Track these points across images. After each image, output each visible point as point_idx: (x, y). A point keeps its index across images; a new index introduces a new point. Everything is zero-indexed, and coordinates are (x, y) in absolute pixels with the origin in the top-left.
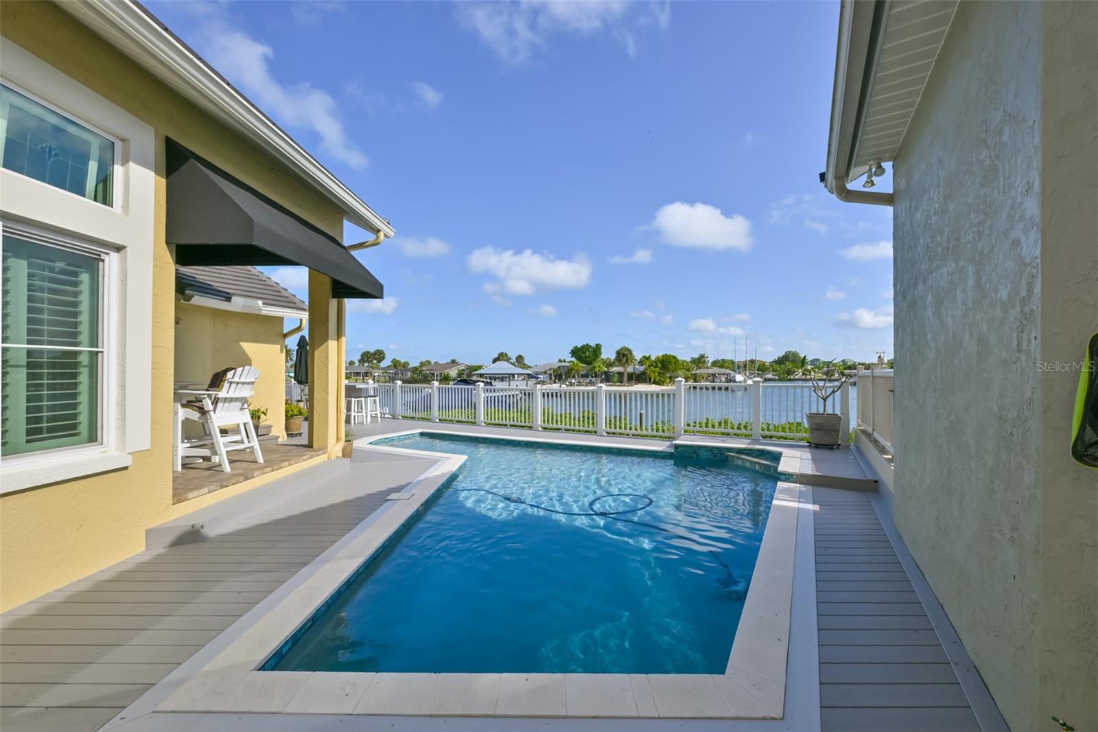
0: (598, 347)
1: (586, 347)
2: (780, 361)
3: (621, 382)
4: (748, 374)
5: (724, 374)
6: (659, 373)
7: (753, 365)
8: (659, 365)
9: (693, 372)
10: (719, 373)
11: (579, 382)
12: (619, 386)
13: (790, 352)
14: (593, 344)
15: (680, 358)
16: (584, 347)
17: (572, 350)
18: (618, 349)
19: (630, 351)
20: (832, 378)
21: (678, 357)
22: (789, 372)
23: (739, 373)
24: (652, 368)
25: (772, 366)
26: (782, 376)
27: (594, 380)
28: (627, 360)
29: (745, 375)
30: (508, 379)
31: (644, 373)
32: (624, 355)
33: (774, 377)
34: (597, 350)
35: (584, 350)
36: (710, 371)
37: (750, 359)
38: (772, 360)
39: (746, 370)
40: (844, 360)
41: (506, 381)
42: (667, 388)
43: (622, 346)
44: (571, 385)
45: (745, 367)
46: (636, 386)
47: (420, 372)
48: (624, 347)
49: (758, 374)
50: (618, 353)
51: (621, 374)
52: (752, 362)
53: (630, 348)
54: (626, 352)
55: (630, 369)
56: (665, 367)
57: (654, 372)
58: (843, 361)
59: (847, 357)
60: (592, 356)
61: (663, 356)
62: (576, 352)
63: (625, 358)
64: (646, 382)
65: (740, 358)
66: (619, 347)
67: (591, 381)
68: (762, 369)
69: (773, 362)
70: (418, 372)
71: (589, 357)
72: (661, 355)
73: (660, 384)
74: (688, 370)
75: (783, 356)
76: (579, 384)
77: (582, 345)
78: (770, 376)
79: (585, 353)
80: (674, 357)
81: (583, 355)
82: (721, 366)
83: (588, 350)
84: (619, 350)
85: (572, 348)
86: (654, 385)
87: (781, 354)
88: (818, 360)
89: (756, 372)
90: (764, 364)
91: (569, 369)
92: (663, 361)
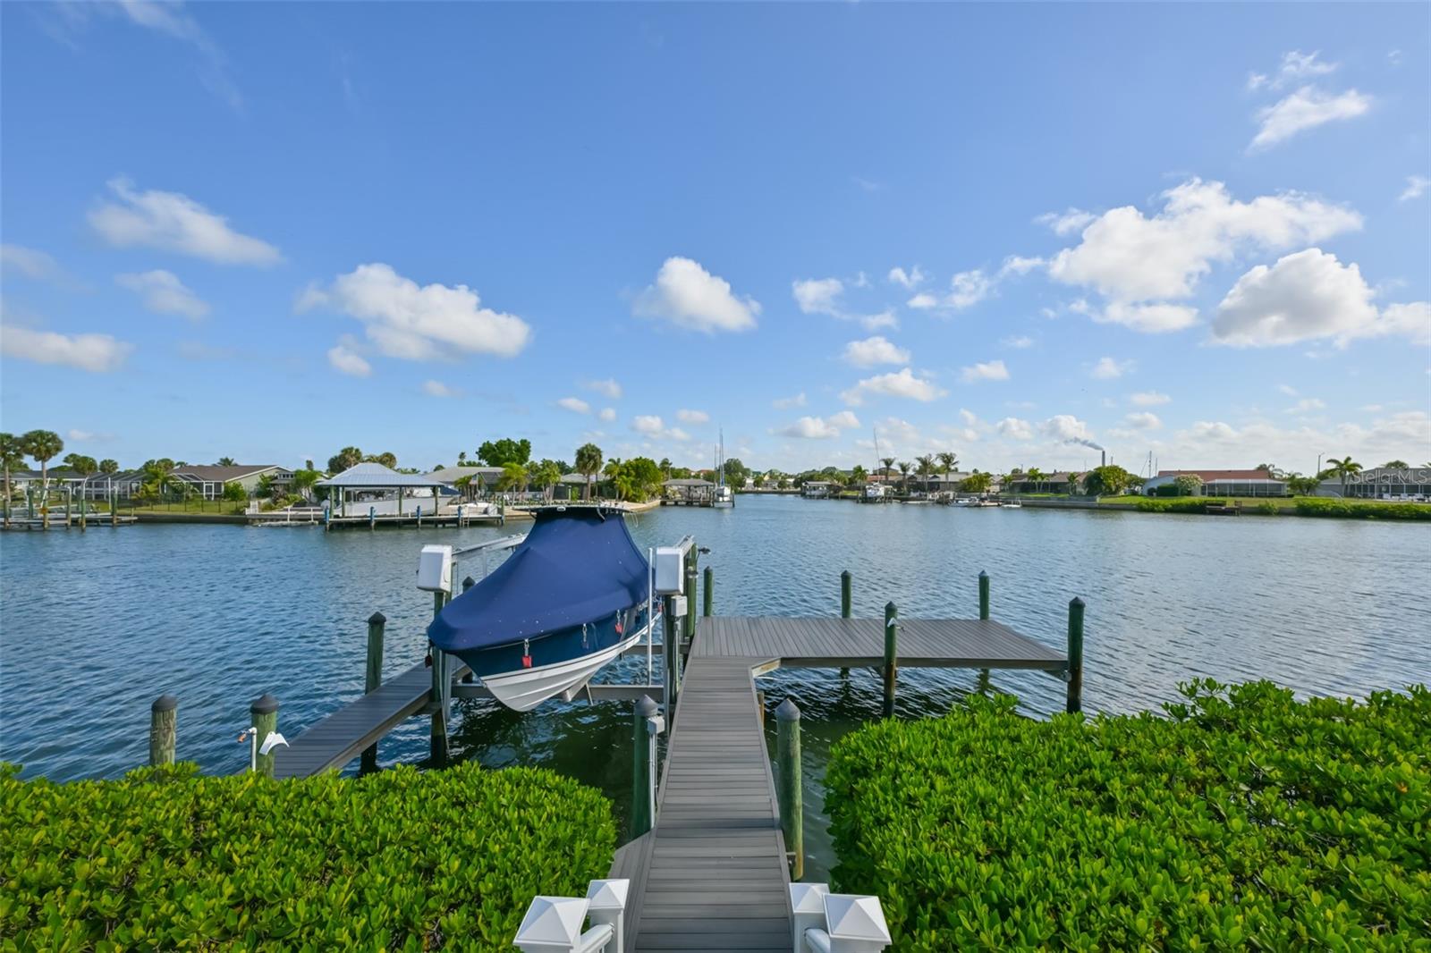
0: (525, 444)
1: (505, 444)
3: (583, 497)
5: (701, 486)
6: (633, 484)
8: (633, 473)
10: (696, 485)
11: (517, 498)
14: (517, 439)
16: (499, 443)
17: (479, 449)
18: (579, 448)
19: (598, 451)
24: (623, 476)
28: (595, 464)
30: (396, 496)
31: (612, 484)
32: (590, 457)
35: (501, 448)
36: (685, 482)
41: (390, 499)
42: (644, 506)
43: (592, 442)
47: (165, 481)
48: (589, 445)
50: (579, 453)
51: (580, 486)
53: (597, 446)
54: (592, 453)
55: (596, 478)
56: (640, 476)
57: (625, 482)
61: (637, 460)
62: (487, 452)
63: (592, 462)
64: (615, 497)
66: (580, 445)
70: (159, 481)
72: (633, 458)
73: (634, 501)
77: (498, 440)
79: (504, 454)
81: (502, 456)
83: (510, 449)
84: (583, 448)
85: (481, 446)
91: (509, 478)
92: (638, 467)
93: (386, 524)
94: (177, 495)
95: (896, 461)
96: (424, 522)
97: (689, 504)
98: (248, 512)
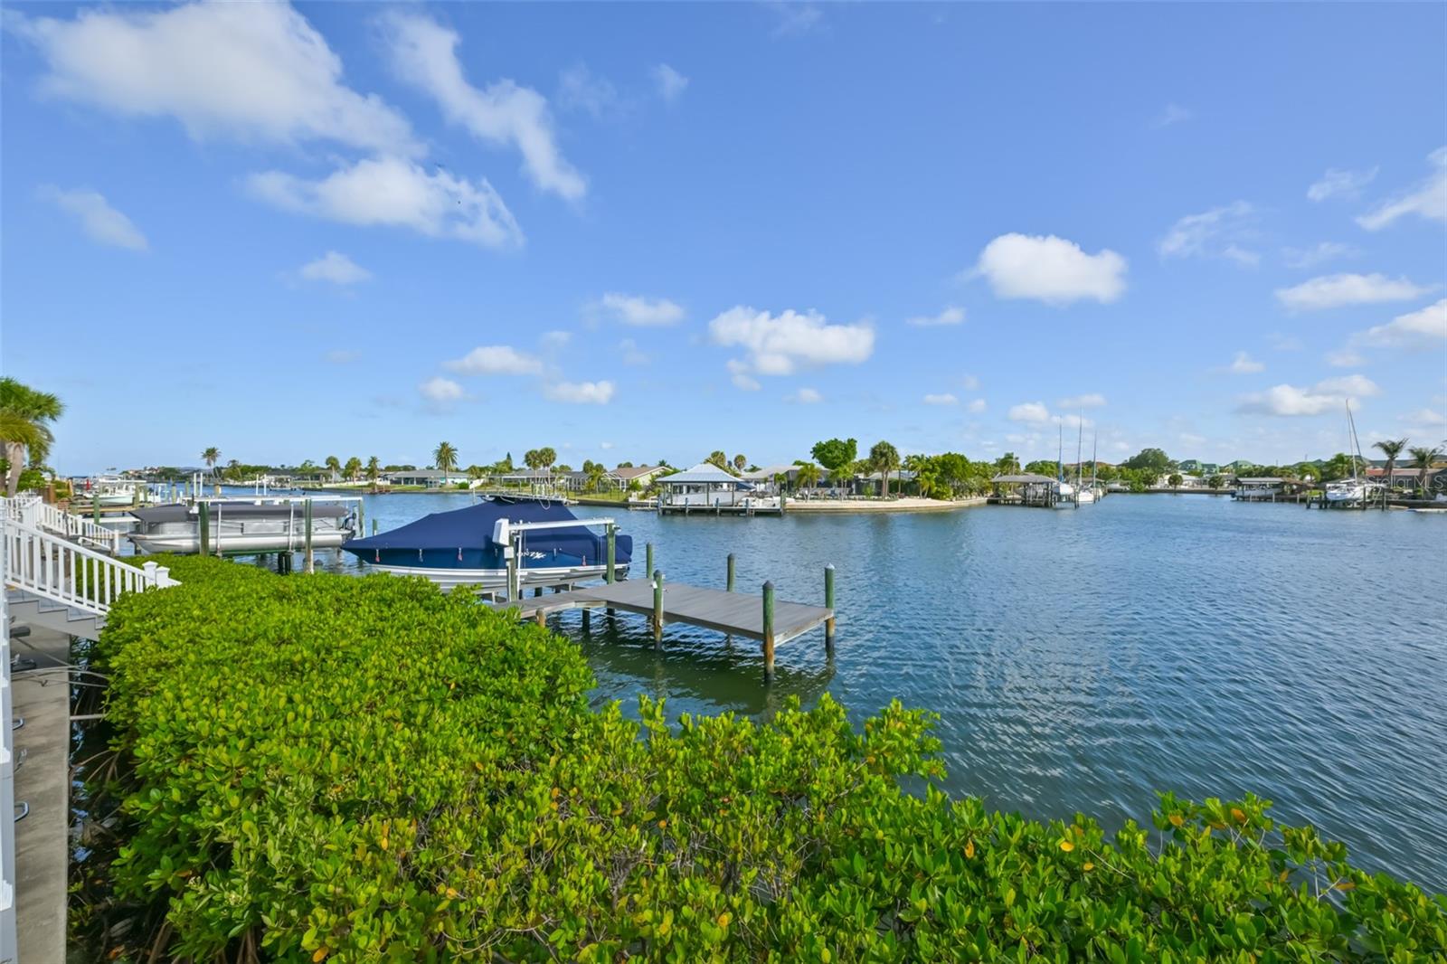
0: (852, 443)
1: (835, 443)
2: (1135, 464)
3: (879, 494)
4: (1081, 483)
5: (1042, 483)
6: (938, 482)
7: (1090, 470)
8: (939, 469)
9: (993, 480)
10: (1034, 481)
11: (816, 494)
12: (874, 500)
13: (1150, 450)
14: (843, 439)
15: (973, 458)
16: (829, 444)
17: (814, 449)
19: (892, 449)
20: (1219, 489)
21: (967, 456)
22: (1149, 481)
23: (1067, 482)
24: (927, 473)
25: (1120, 471)
26: (1136, 485)
27: (838, 491)
28: (886, 463)
29: (1077, 484)
30: (706, 489)
31: (914, 481)
32: (883, 455)
33: (1123, 488)
34: (850, 447)
35: (832, 448)
36: (1021, 478)
37: (1086, 461)
38: (1121, 463)
39: (1078, 476)
40: (1236, 462)
41: (702, 491)
42: (950, 503)
43: (880, 441)
44: (803, 499)
45: (1077, 472)
46: (900, 500)
47: (600, 479)
48: (883, 442)
49: (1097, 483)
50: (874, 451)
51: (879, 483)
52: (1090, 465)
53: (892, 444)
54: (886, 451)
55: (894, 475)
56: (948, 473)
58: (1235, 464)
59: (1240, 458)
60: (841, 456)
61: (945, 456)
62: (820, 451)
63: (884, 459)
64: (918, 495)
65: (1068, 460)
67: (833, 492)
68: (1104, 474)
69: (1123, 465)
70: (597, 478)
71: (838, 458)
72: (941, 455)
73: (938, 498)
74: (986, 477)
75: (1138, 457)
76: (816, 497)
77: (828, 440)
78: (1117, 486)
79: (831, 453)
80: (962, 458)
81: (829, 455)
82: (1040, 471)
83: (837, 448)
84: (876, 447)
85: (814, 446)
86: (929, 500)
87: (1136, 453)
88: (1194, 462)
89: (1095, 479)
90: (1107, 467)
91: (804, 475)
92: (944, 463)
93: (697, 512)
94: (605, 488)
95: (1407, 446)
96: (723, 511)
97: (1025, 503)
98: (631, 500)
